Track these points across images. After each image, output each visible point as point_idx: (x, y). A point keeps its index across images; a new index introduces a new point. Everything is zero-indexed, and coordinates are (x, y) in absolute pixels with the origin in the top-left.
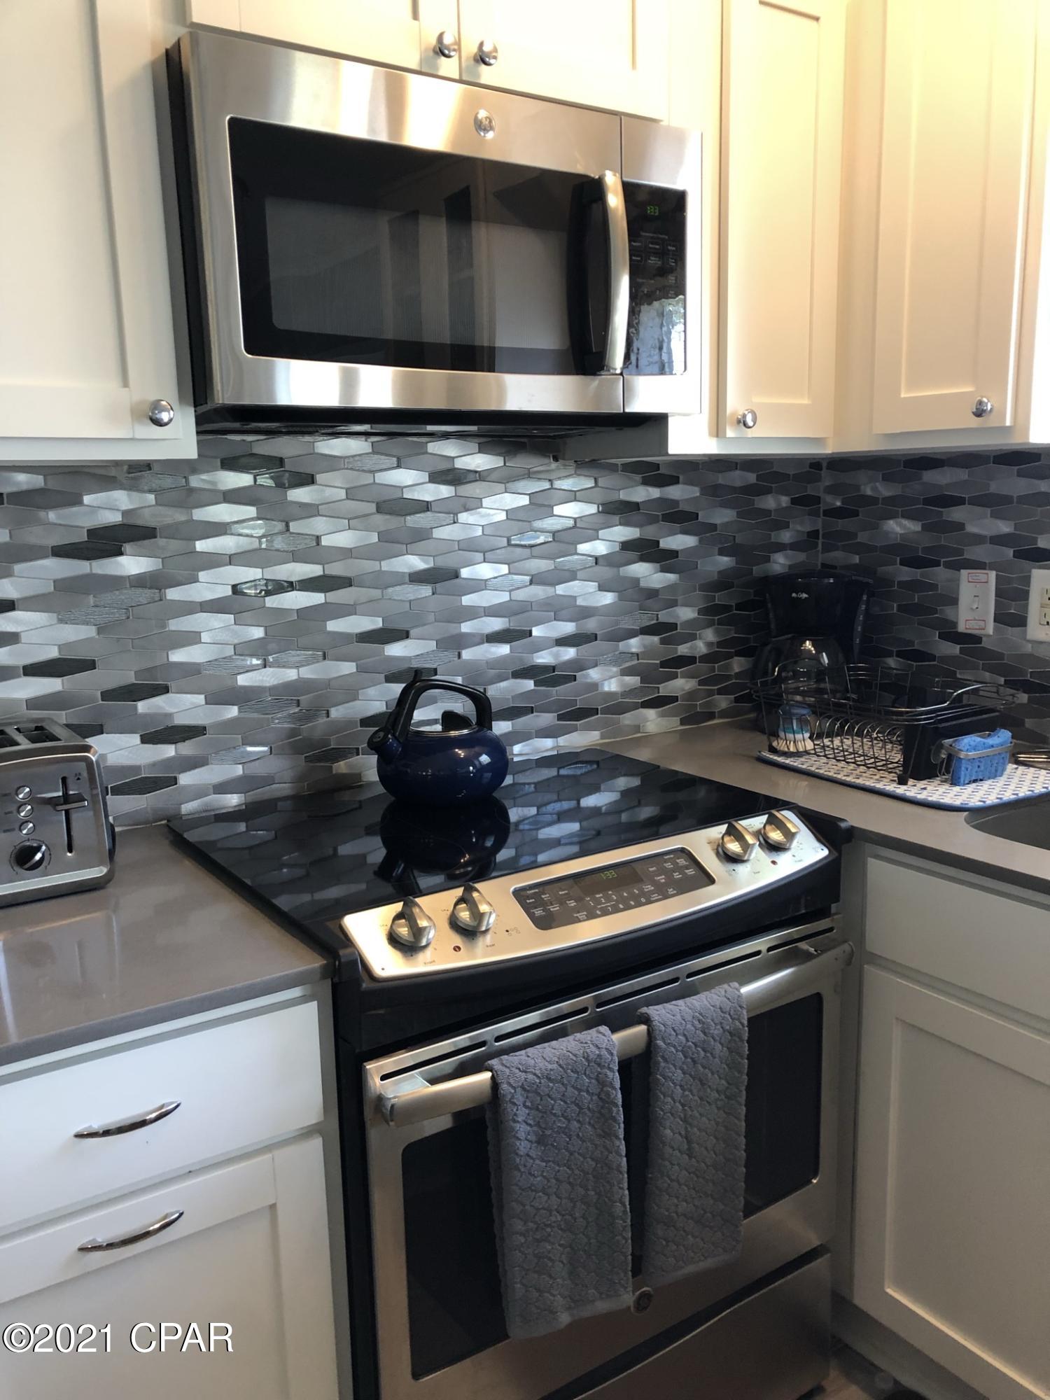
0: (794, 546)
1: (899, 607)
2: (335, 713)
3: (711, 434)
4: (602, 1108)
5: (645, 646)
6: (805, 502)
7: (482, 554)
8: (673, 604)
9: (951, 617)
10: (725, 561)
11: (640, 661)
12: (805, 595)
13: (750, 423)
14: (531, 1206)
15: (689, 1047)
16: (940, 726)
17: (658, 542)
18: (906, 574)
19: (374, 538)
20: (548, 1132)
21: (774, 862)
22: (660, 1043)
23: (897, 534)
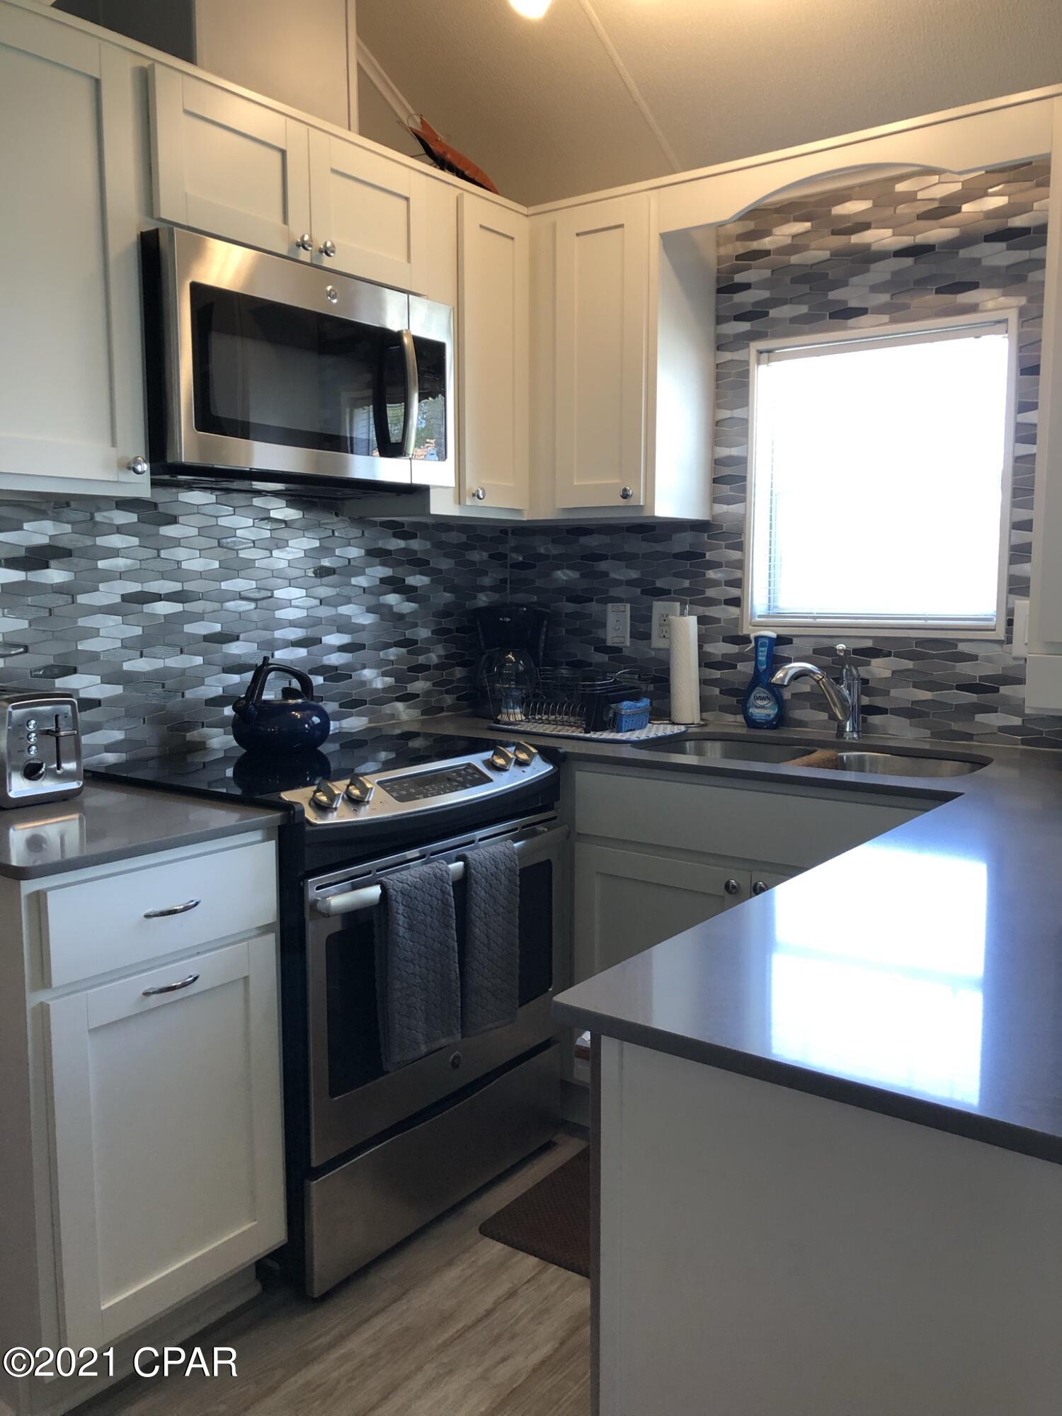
0: (493, 589)
1: (567, 631)
2: (189, 694)
3: (455, 502)
4: (444, 908)
5: (397, 655)
6: (498, 557)
7: (288, 581)
8: (415, 625)
9: (602, 636)
10: (448, 597)
11: (395, 666)
12: (508, 619)
13: (482, 497)
14: (405, 971)
15: (488, 876)
16: (609, 694)
17: (404, 580)
18: (570, 607)
19: (216, 565)
20: (415, 922)
21: (523, 771)
22: (473, 871)
23: (563, 580)
